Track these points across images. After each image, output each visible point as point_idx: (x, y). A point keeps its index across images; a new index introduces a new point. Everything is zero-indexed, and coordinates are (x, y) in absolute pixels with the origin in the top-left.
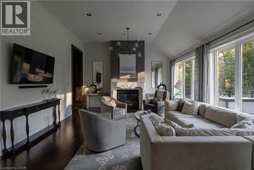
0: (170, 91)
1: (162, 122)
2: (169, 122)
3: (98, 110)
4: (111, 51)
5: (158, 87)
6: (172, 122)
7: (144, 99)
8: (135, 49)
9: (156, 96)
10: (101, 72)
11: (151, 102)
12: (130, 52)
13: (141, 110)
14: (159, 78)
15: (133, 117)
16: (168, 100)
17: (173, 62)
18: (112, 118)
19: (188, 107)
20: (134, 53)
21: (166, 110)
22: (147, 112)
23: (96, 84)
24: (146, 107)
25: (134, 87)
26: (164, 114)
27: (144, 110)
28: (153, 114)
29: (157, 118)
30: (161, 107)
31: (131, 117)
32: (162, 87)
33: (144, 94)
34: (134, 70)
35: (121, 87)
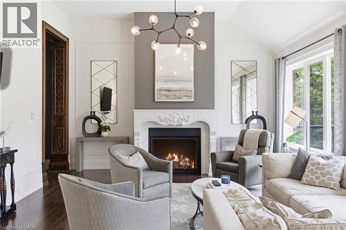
0: (276, 132)
1: (257, 206)
2: (273, 205)
3: (103, 176)
4: (136, 37)
5: (247, 121)
6: (279, 205)
7: (213, 150)
8: (190, 31)
9: (241, 143)
10: (112, 86)
11: (231, 157)
12: (181, 40)
13: (207, 176)
14: (249, 100)
15: (187, 192)
16: (269, 152)
17: (282, 62)
18: (138, 195)
19: (317, 168)
20: (189, 40)
21: (266, 178)
22: (219, 180)
23: (98, 114)
24: (219, 170)
25: (189, 123)
26: (260, 186)
27: (215, 176)
28: (234, 186)
29: (244, 195)
30: (254, 170)
31: (182, 192)
32: (255, 121)
33: (213, 139)
34: (189, 81)
35: (157, 121)
